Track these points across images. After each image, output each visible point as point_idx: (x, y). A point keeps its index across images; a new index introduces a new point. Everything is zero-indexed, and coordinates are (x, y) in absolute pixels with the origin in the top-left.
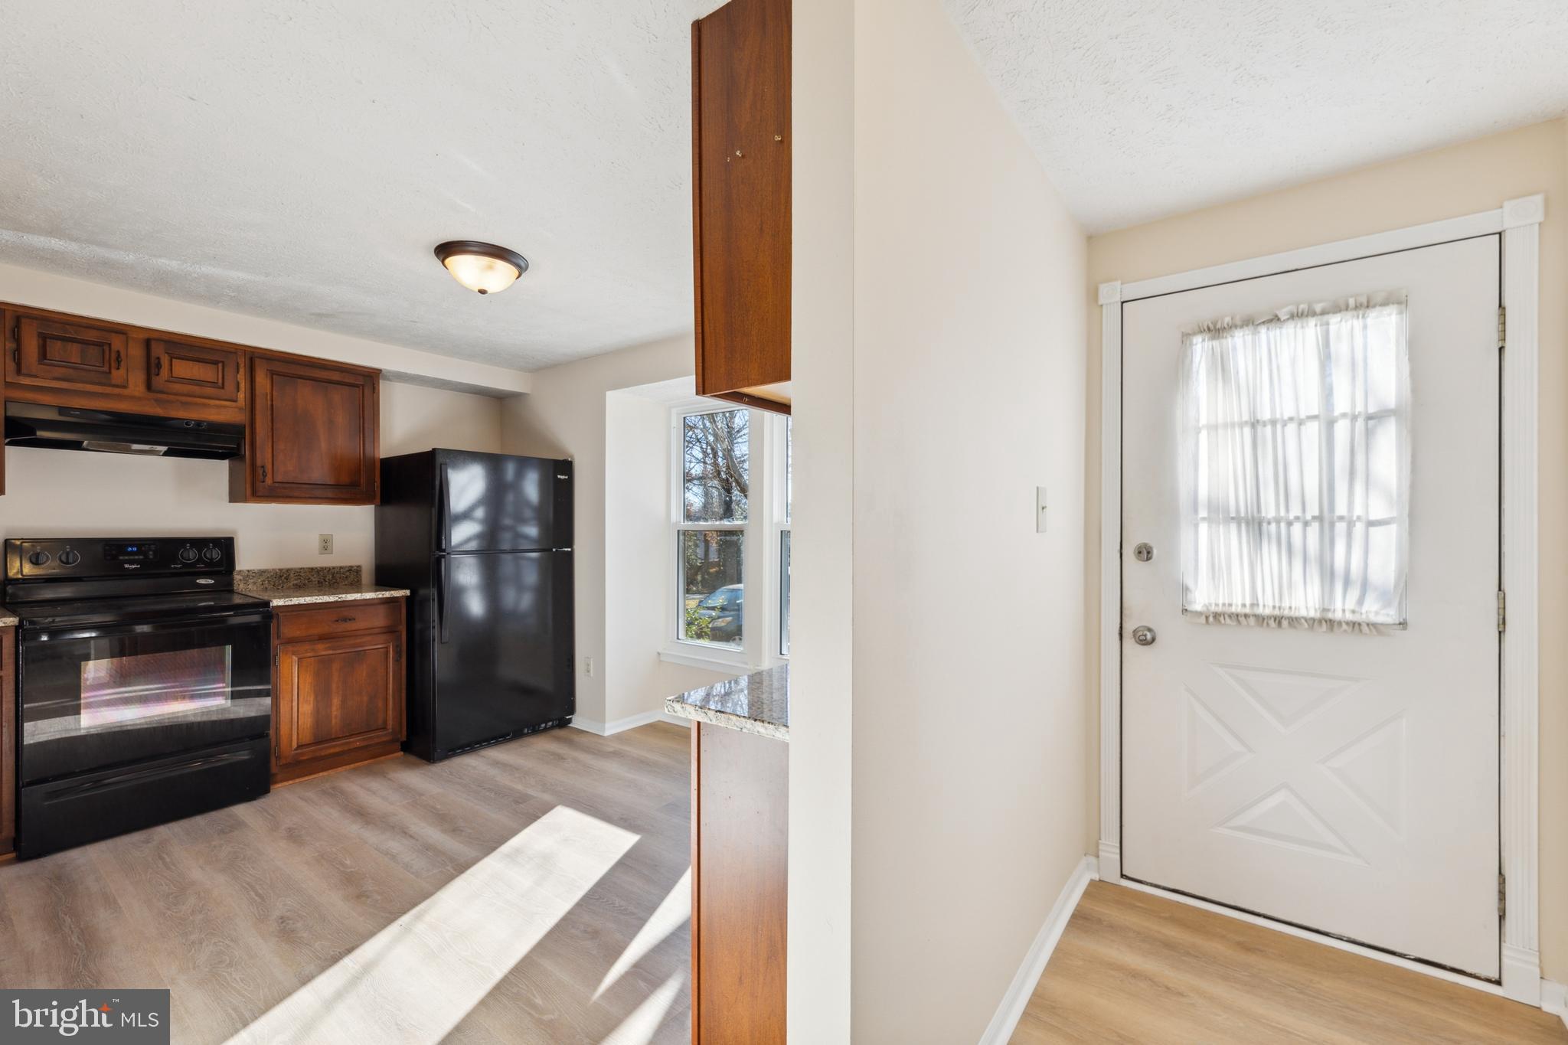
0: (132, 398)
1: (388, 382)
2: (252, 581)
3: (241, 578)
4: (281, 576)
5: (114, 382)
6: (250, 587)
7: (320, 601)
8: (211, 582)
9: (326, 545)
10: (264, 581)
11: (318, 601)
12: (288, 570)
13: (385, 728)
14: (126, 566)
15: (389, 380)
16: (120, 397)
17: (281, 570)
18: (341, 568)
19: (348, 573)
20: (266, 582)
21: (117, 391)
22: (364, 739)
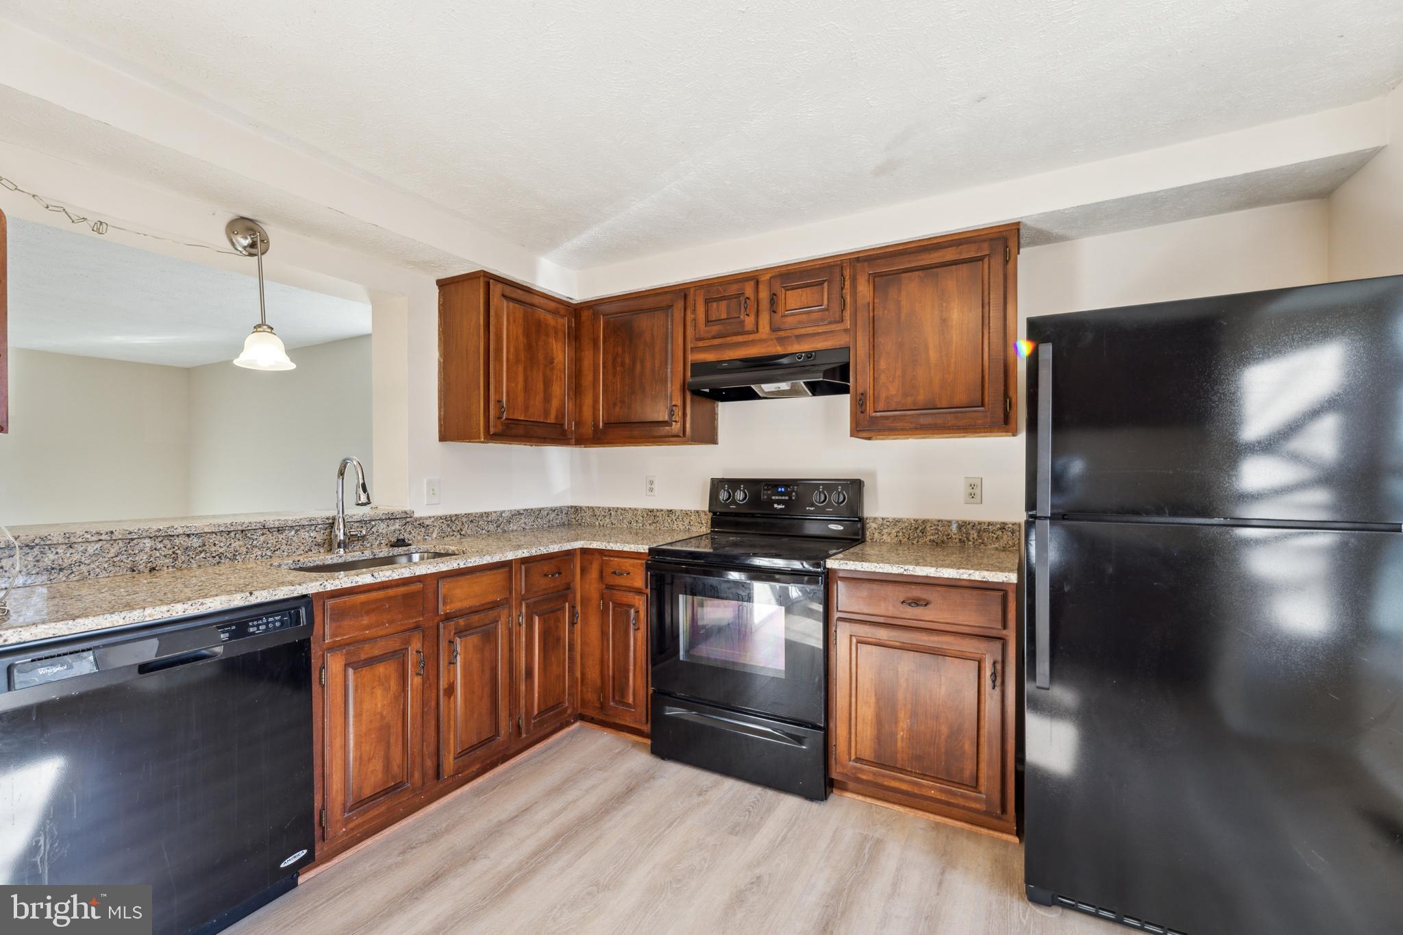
0: (761, 341)
1: (1068, 242)
2: (886, 530)
3: (876, 526)
4: (916, 529)
5: (746, 329)
6: (884, 537)
7: (881, 571)
8: (841, 528)
9: (974, 493)
10: (898, 532)
11: (877, 570)
12: (924, 522)
13: (975, 786)
14: (776, 506)
15: (1074, 239)
16: (753, 342)
17: (916, 521)
18: (989, 524)
19: (999, 533)
20: (901, 534)
21: (751, 337)
22: (942, 791)
